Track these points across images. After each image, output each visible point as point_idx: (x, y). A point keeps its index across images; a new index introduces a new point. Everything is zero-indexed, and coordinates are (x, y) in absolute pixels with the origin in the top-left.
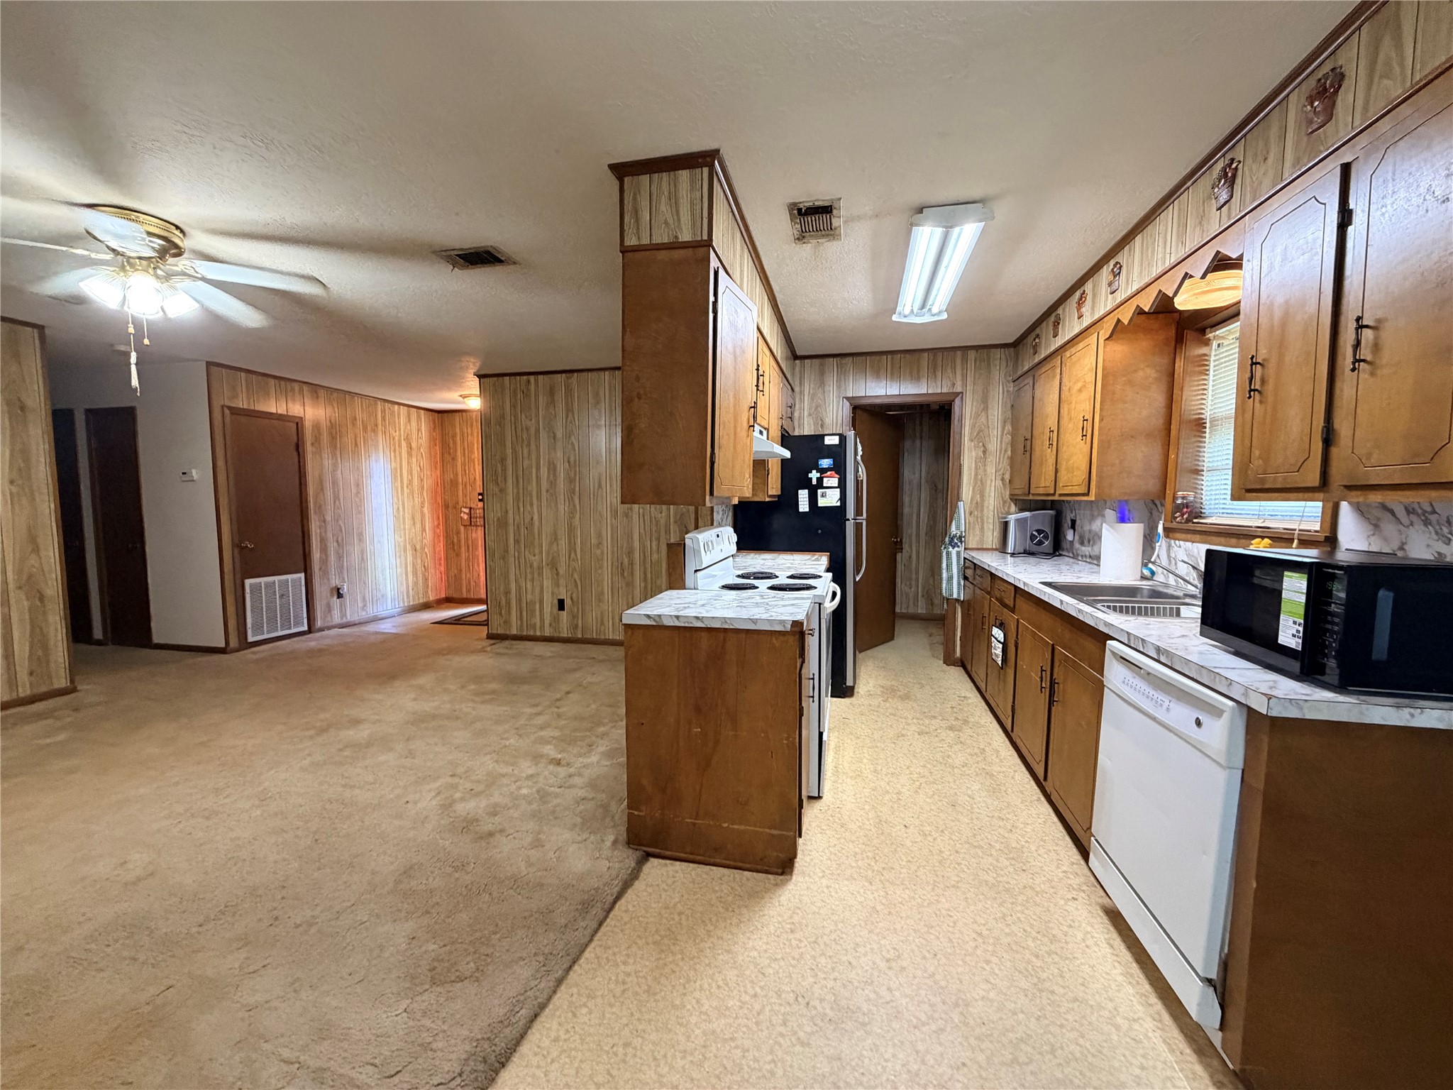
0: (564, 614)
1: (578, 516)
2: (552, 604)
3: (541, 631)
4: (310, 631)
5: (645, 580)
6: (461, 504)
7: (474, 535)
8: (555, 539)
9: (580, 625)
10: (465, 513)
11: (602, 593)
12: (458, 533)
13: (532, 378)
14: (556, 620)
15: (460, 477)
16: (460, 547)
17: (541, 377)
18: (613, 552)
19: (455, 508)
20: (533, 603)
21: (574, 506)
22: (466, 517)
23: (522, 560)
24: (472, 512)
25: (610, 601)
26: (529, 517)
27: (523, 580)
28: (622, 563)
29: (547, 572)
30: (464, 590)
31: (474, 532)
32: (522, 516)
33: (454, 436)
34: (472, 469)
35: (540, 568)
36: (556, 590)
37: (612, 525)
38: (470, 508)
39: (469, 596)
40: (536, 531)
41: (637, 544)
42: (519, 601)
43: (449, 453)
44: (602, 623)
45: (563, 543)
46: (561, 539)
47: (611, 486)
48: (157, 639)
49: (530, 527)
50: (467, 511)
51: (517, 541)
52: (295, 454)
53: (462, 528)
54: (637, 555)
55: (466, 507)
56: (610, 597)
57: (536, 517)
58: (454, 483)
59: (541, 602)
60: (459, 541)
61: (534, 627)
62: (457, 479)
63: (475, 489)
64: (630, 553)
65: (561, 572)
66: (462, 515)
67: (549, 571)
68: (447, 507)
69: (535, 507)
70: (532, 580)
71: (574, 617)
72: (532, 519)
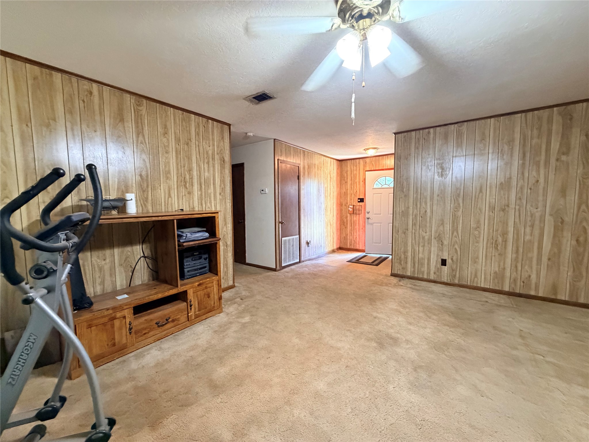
0: (445, 268)
1: (461, 210)
2: (436, 261)
3: (428, 276)
4: (300, 262)
5: (517, 252)
6: (349, 204)
7: (355, 218)
8: (442, 223)
9: (458, 275)
10: (351, 208)
11: (478, 258)
12: (347, 217)
13: (432, 130)
14: (438, 270)
15: (349, 191)
16: (347, 224)
17: (438, 129)
18: (489, 232)
19: (346, 205)
20: (423, 259)
21: (459, 204)
22: (351, 210)
23: (417, 235)
24: (354, 207)
25: (484, 264)
26: (424, 211)
27: (417, 246)
28: (496, 241)
29: (434, 242)
30: (348, 244)
31: (355, 217)
32: (418, 210)
33: (347, 172)
34: (355, 187)
35: (430, 240)
36: (440, 254)
37: (489, 216)
38: (354, 206)
39: (350, 247)
40: (428, 219)
41: (511, 229)
42: (413, 258)
43: (344, 180)
44: (476, 276)
45: (448, 227)
46: (447, 224)
47: (490, 191)
48: (247, 261)
49: (424, 216)
50: (352, 207)
51: (414, 224)
52: (298, 180)
53: (349, 215)
54: (510, 236)
55: (351, 205)
56: (484, 261)
57: (429, 211)
58: (346, 194)
59: (429, 260)
60: (347, 221)
61: (423, 273)
62: (347, 192)
63: (357, 196)
64: (505, 234)
65: (446, 242)
66: (349, 209)
67: (436, 242)
68: (341, 205)
69: (428, 204)
70: (424, 246)
71: (453, 270)
72: (426, 211)
